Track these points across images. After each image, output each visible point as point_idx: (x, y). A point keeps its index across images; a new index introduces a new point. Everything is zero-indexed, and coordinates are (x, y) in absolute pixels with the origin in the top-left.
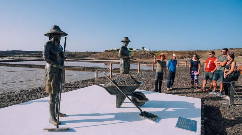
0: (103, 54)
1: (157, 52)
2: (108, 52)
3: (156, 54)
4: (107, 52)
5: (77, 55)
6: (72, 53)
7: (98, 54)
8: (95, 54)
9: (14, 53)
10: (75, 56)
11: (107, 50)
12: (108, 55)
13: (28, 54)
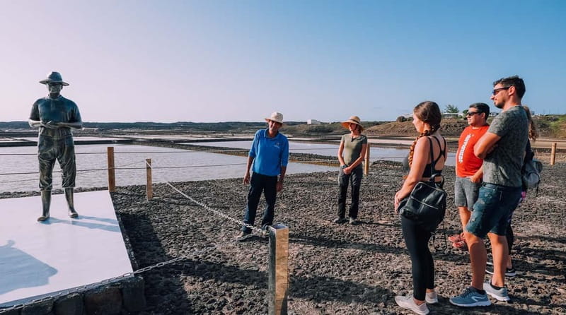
0: (393, 126)
1: (556, 120)
2: (406, 120)
3: (553, 124)
4: (403, 121)
5: (336, 129)
6: (326, 126)
7: (381, 127)
8: (375, 127)
9: (230, 127)
10: (331, 131)
11: (403, 118)
12: (405, 128)
13: (249, 129)
